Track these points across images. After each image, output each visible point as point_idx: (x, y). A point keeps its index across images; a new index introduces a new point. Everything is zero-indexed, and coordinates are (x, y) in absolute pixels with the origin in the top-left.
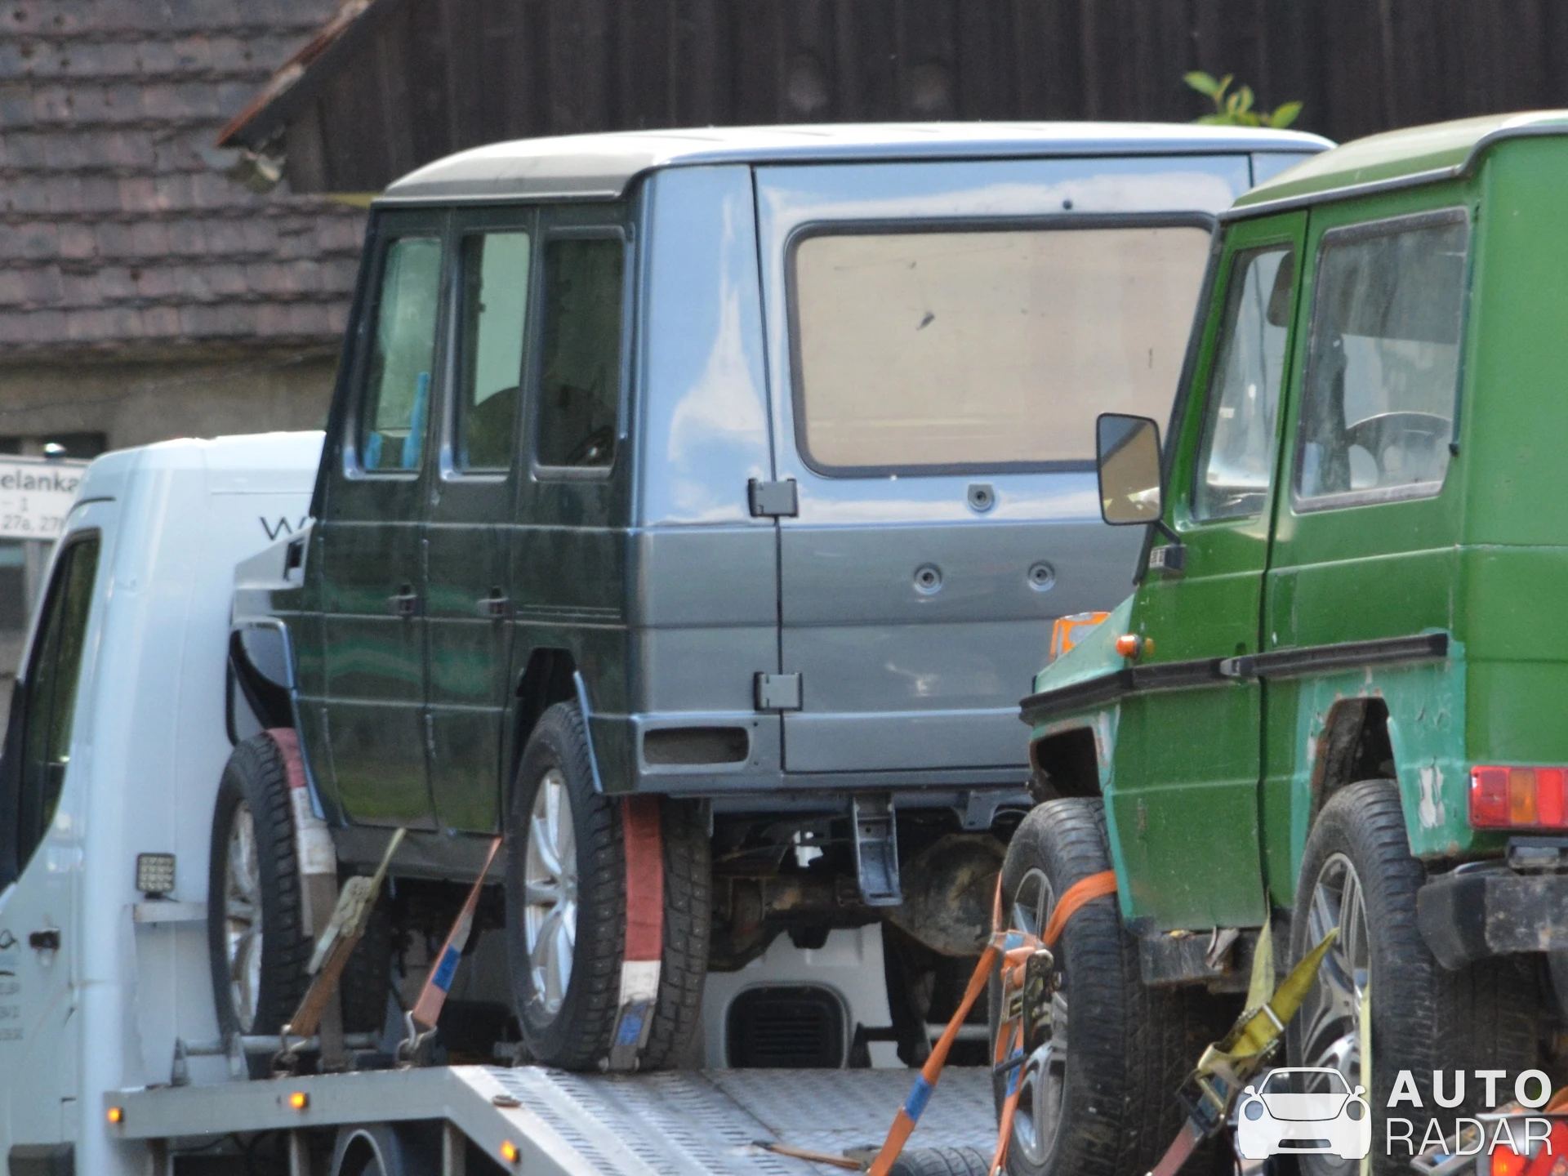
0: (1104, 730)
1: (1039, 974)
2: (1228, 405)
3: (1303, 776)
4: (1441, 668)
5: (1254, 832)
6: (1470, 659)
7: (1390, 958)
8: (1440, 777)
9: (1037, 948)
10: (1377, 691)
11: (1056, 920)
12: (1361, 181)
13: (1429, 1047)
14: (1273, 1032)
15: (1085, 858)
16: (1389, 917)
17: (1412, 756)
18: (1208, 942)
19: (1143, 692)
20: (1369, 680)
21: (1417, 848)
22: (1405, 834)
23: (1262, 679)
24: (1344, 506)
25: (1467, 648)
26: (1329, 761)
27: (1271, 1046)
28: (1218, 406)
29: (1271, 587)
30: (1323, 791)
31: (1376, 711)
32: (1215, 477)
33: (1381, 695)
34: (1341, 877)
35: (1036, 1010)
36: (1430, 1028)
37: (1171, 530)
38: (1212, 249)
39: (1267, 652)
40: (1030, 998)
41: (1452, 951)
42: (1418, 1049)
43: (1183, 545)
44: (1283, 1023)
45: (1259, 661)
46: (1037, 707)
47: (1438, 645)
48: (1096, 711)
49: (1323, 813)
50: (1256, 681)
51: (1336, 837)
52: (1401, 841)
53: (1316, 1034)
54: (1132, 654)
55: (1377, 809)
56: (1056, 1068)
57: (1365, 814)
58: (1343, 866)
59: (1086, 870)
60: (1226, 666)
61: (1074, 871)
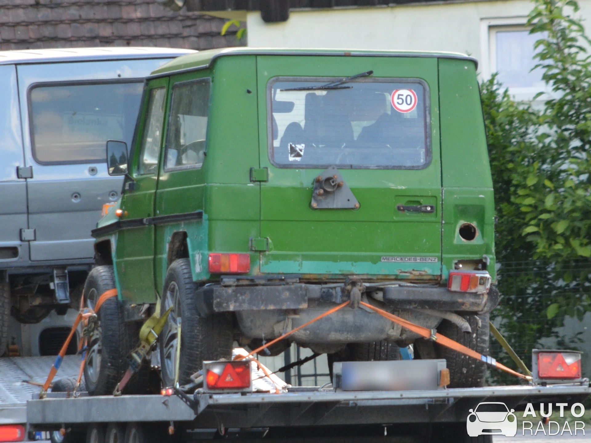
0: (113, 241)
1: (93, 322)
2: (150, 138)
3: (165, 256)
4: (201, 223)
5: (152, 273)
6: (210, 220)
7: (187, 314)
8: (201, 256)
9: (92, 313)
10: (184, 229)
11: (98, 304)
12: (184, 68)
13: (199, 342)
14: (155, 338)
15: (107, 285)
16: (186, 301)
17: (194, 250)
18: (140, 308)
19: (124, 228)
20: (183, 226)
21: (195, 279)
22: (191, 275)
23: (155, 225)
24: (177, 171)
25: (209, 216)
26: (173, 251)
27: (154, 342)
28: (146, 137)
29: (158, 196)
30: (171, 261)
31: (185, 235)
32: (146, 160)
33: (186, 230)
34: (174, 289)
35: (92, 333)
36: (198, 336)
37: (131, 177)
38: (144, 88)
39: (157, 217)
40: (90, 329)
41: (204, 311)
42: (195, 343)
43: (135, 182)
44: (157, 335)
45: (153, 219)
46: (96, 233)
47: (200, 215)
48: (111, 235)
49: (169, 269)
50: (153, 226)
51: (172, 277)
52: (190, 277)
53: (167, 339)
54: (121, 216)
55: (184, 267)
56: (99, 351)
57: (180, 269)
58: (174, 285)
59: (107, 288)
60: (145, 220)
61: (104, 289)
